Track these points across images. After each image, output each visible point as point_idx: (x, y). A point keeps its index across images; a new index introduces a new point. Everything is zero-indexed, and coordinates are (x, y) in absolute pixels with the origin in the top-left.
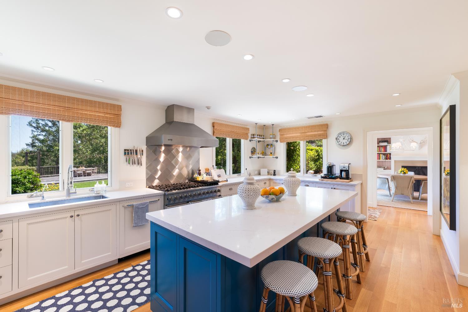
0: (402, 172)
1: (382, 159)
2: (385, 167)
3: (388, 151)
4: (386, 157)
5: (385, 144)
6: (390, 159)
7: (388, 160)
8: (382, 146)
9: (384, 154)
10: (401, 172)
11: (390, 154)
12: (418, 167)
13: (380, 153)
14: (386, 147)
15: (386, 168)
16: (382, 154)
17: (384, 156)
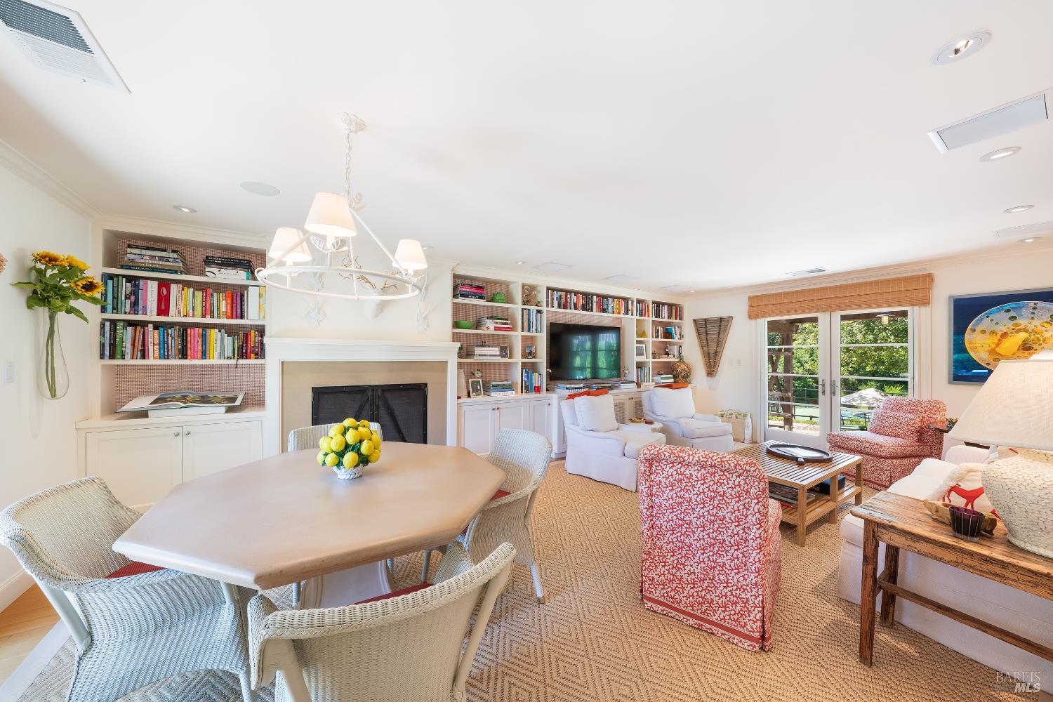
0: (350, 457)
1: (222, 355)
2: (233, 399)
3: (252, 317)
4: (240, 348)
5: (235, 277)
6: (260, 353)
7: (252, 361)
8: (220, 288)
9: (230, 331)
10: (341, 455)
11: (261, 331)
12: (374, 388)
13: (208, 320)
14: (242, 296)
15: (238, 403)
16: (219, 327)
17: (228, 340)
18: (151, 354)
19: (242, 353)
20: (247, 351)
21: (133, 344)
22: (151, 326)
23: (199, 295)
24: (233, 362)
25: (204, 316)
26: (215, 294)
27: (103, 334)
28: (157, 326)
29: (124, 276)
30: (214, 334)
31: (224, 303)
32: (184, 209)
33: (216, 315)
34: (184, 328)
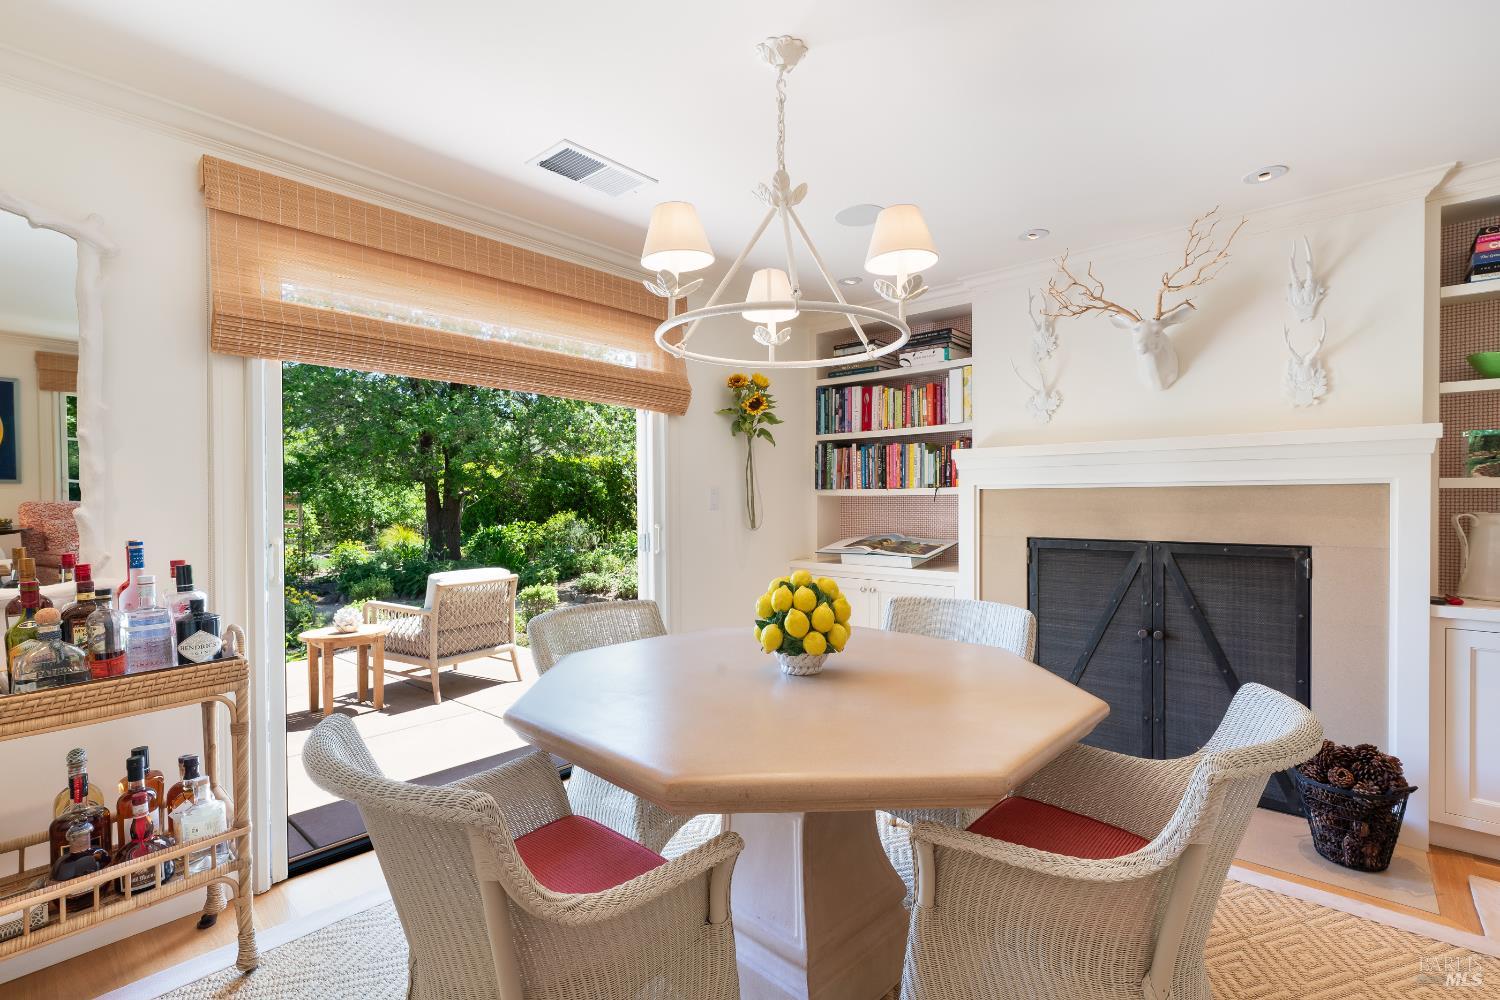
1: (922, 482)
3: (953, 419)
4: (942, 469)
5: (931, 359)
11: (968, 440)
13: (906, 431)
16: (917, 439)
18: (855, 484)
19: (946, 478)
20: (951, 473)
21: (840, 471)
22: (854, 446)
23: (899, 394)
24: (932, 491)
25: (904, 426)
26: (915, 391)
27: (817, 461)
28: (862, 444)
29: (834, 386)
30: (914, 449)
31: (925, 401)
32: (849, 282)
33: (916, 422)
34: (885, 443)
